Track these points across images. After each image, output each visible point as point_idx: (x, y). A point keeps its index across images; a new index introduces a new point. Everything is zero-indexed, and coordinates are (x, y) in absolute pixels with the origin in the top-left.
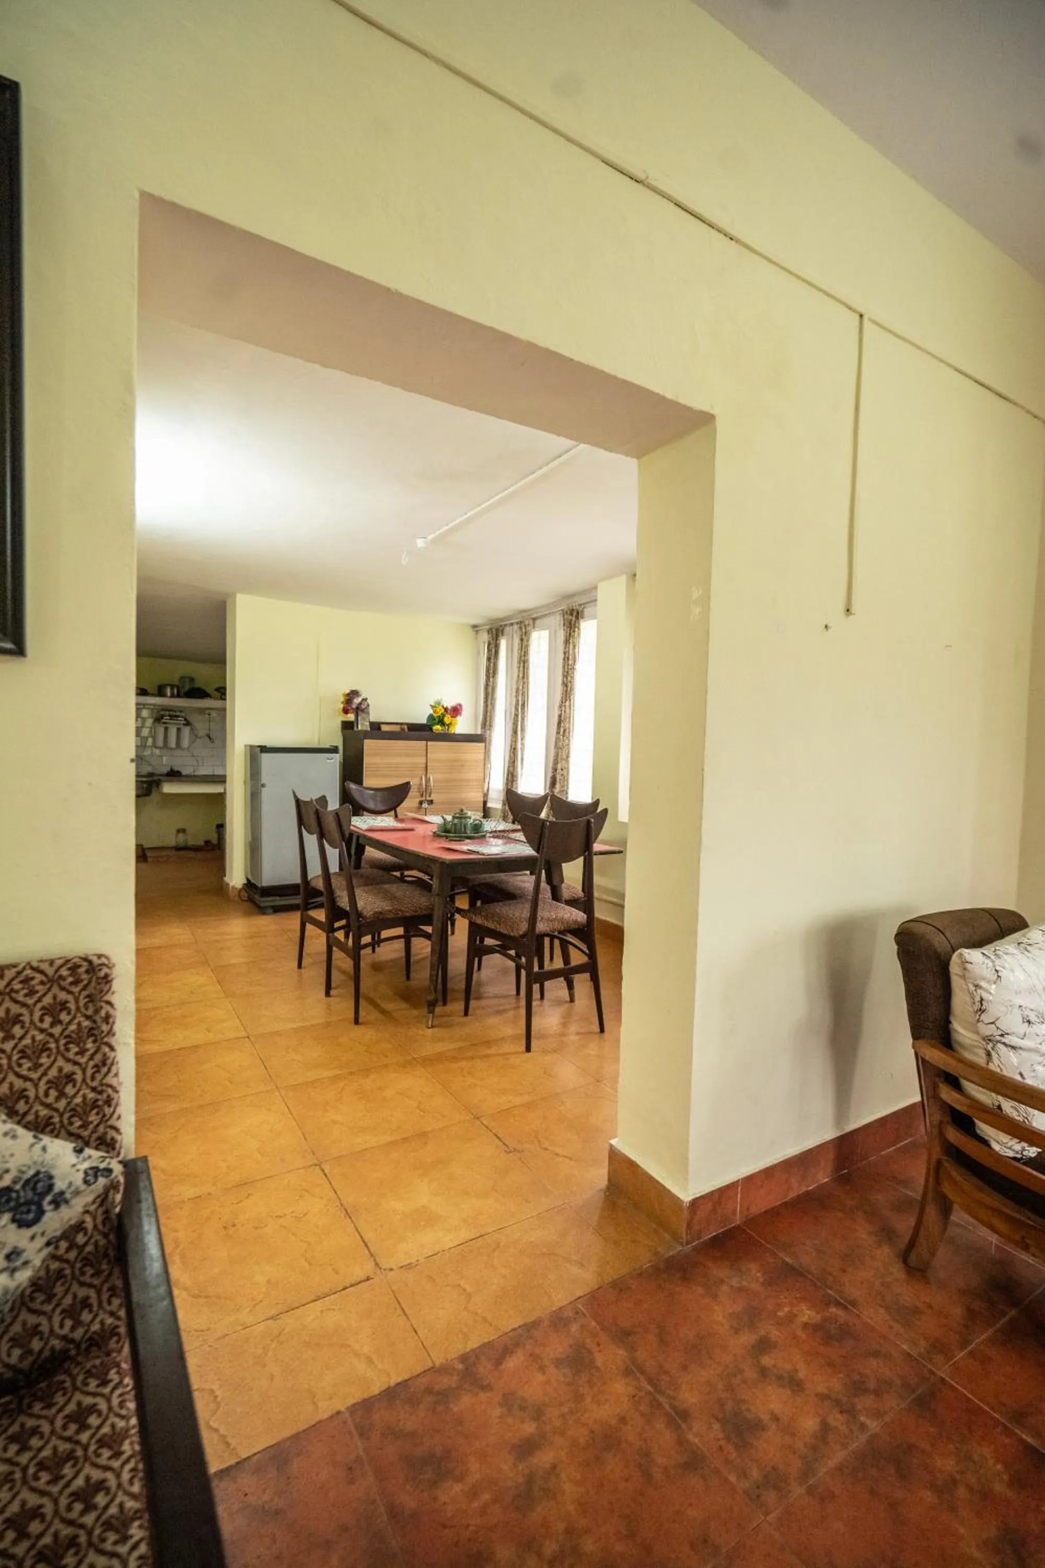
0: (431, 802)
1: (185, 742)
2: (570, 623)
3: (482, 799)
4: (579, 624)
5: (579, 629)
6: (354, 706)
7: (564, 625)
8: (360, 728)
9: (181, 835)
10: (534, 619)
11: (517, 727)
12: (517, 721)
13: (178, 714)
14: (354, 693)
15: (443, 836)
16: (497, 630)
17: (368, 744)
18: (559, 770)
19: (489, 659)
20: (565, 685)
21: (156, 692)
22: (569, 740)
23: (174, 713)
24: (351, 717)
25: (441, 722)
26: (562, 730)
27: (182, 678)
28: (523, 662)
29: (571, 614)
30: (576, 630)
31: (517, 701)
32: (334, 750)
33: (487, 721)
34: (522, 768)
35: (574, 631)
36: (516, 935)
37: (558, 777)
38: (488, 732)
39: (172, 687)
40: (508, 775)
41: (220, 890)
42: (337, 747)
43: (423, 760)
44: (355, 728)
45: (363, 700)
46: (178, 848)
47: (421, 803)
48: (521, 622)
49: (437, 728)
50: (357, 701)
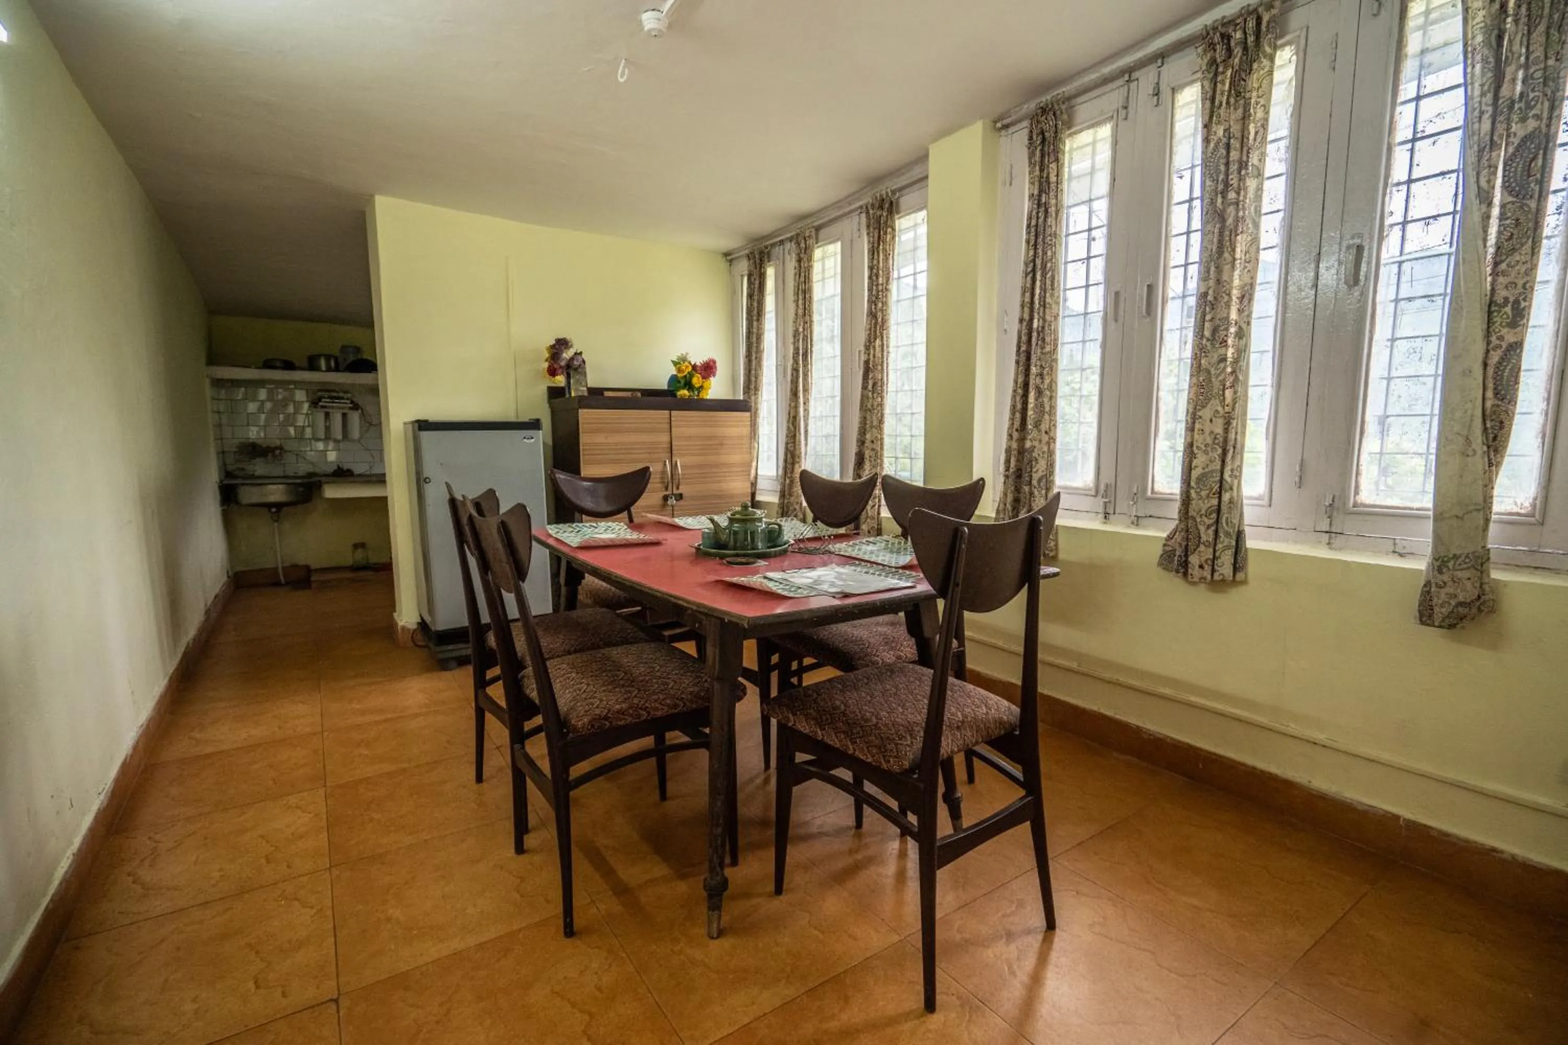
0: (680, 497)
1: (355, 433)
2: (878, 221)
3: (749, 491)
4: (893, 221)
5: (894, 230)
6: (563, 363)
7: (868, 227)
8: (573, 394)
9: (360, 550)
10: (818, 229)
11: (797, 387)
12: (797, 378)
13: (341, 395)
14: (562, 344)
15: (715, 555)
16: (761, 253)
17: (584, 415)
18: (868, 444)
19: (750, 296)
20: (872, 315)
21: (305, 364)
22: (882, 398)
23: (335, 394)
24: (560, 380)
25: (689, 385)
26: (871, 383)
27: (344, 349)
28: (804, 291)
29: (881, 207)
30: (889, 230)
31: (796, 350)
32: (535, 425)
33: (752, 383)
34: (806, 445)
35: (886, 233)
36: (896, 768)
37: (867, 453)
38: (753, 398)
39: (328, 358)
40: (786, 454)
41: (389, 629)
42: (538, 420)
43: (665, 438)
44: (567, 396)
45: (576, 354)
46: (355, 568)
47: (666, 498)
48: (798, 235)
49: (684, 393)
50: (567, 355)
